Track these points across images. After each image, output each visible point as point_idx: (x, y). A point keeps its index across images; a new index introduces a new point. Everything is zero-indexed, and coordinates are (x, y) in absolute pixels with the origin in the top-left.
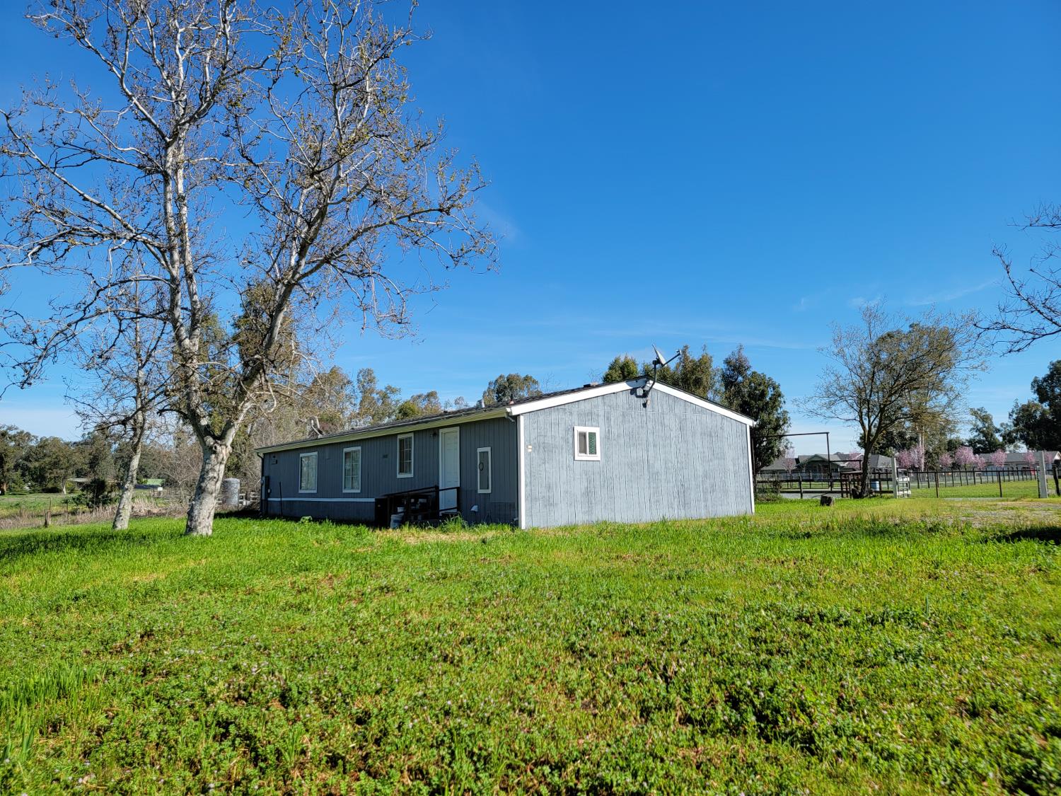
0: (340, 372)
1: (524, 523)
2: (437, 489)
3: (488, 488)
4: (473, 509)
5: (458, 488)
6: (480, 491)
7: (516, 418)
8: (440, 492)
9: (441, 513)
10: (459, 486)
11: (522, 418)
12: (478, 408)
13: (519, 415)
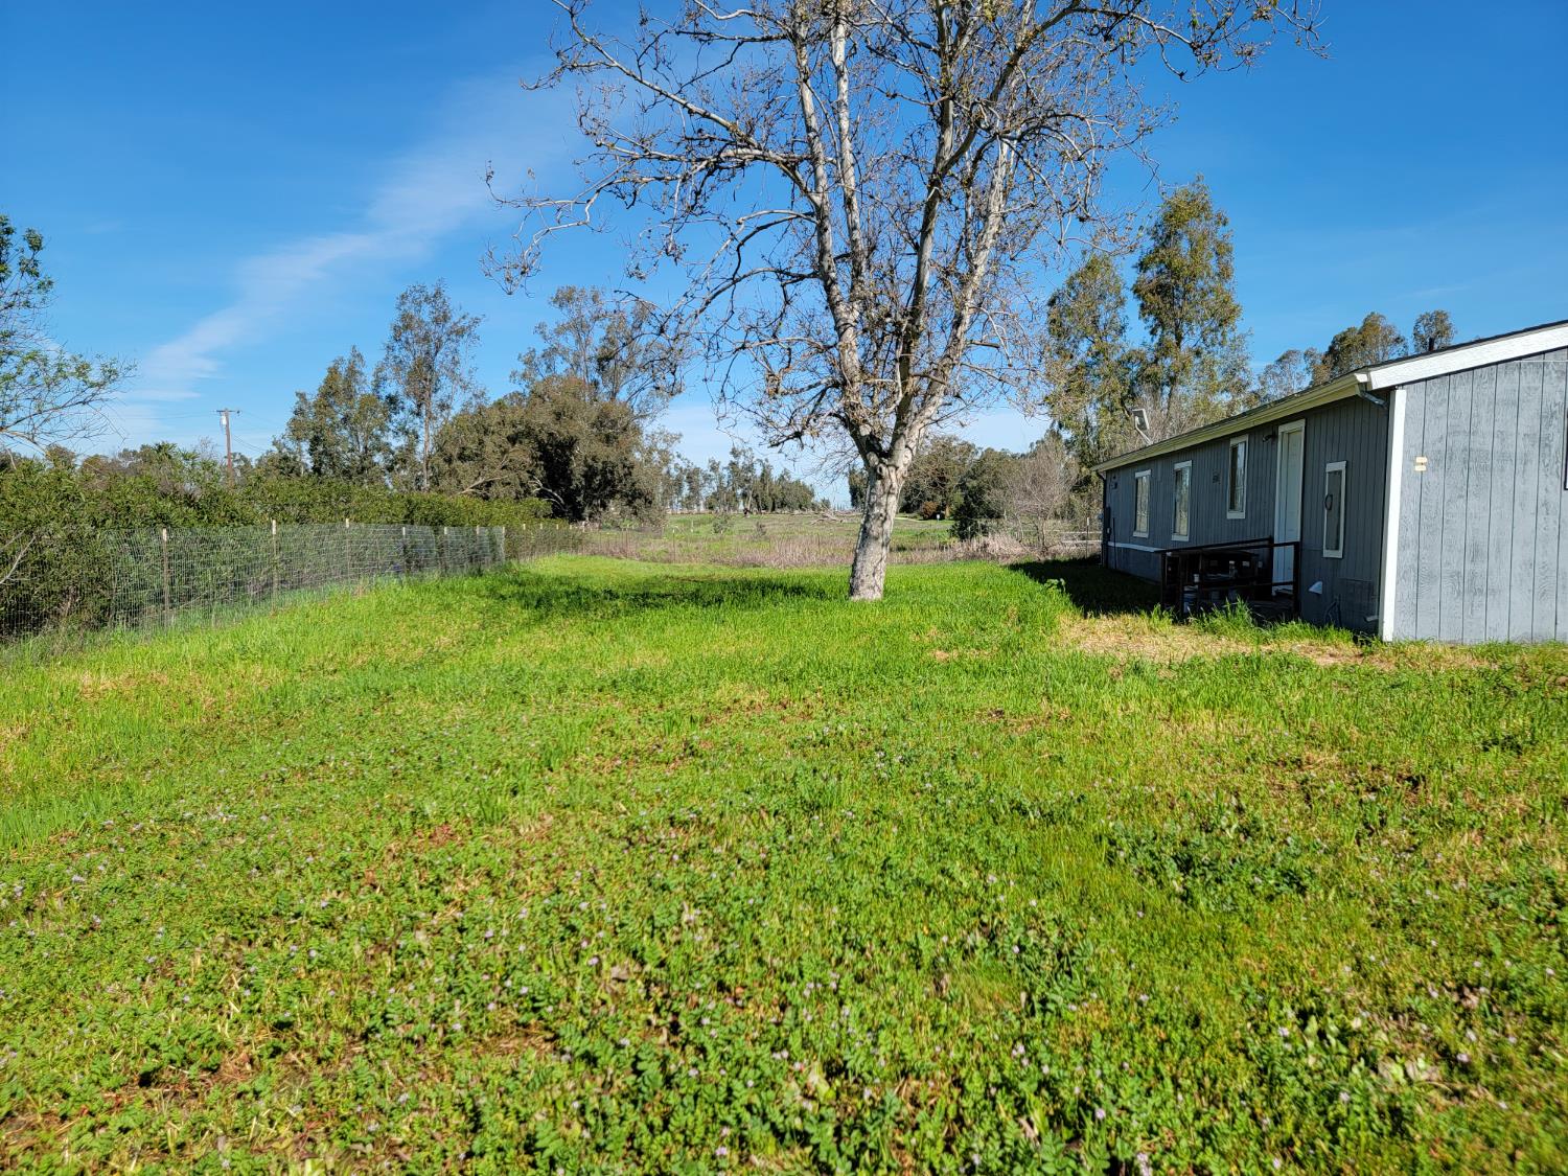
0: (1382, 323)
1: (1388, 631)
2: (1270, 543)
3: (1337, 548)
4: (1311, 589)
5: (1296, 544)
6: (1327, 553)
7: (1387, 393)
8: (1275, 549)
9: (1274, 588)
10: (1298, 539)
11: (1400, 397)
12: (1313, 386)
13: (1392, 389)
